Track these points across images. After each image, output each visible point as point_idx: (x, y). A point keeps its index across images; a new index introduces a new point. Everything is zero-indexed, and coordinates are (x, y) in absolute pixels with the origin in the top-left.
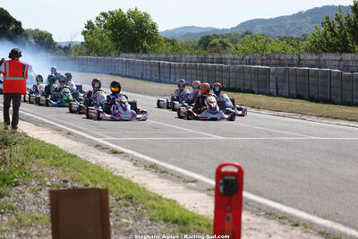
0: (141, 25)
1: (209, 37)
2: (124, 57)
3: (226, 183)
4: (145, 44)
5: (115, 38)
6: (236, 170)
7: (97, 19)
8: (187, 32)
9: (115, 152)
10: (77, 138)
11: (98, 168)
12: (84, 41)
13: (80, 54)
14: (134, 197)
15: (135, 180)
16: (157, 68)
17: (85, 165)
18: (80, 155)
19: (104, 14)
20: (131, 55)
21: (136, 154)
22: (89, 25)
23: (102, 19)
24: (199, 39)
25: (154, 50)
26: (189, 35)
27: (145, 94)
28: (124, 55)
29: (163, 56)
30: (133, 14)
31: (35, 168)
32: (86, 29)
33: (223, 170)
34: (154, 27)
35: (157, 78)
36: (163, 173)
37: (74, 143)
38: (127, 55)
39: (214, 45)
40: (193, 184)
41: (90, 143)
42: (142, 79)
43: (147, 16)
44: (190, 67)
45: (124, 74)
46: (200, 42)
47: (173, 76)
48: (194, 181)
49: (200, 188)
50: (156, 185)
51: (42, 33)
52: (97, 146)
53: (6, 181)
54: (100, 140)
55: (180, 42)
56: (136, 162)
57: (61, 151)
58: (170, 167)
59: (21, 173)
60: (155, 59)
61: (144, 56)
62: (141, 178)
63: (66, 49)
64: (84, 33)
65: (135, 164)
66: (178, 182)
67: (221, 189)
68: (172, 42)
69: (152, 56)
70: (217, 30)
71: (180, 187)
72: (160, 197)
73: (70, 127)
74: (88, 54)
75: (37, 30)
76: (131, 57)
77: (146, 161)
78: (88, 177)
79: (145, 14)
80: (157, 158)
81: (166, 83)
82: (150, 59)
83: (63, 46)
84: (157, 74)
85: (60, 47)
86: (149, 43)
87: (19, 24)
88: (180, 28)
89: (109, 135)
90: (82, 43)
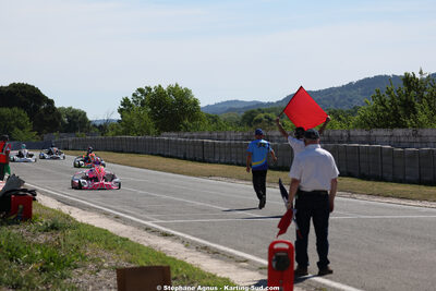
0: (182, 102)
1: (253, 112)
2: (165, 136)
3: (278, 258)
4: (186, 122)
5: (154, 116)
6: (287, 247)
7: (134, 95)
8: (230, 107)
9: (165, 235)
10: (126, 222)
11: (150, 250)
12: (120, 119)
13: (117, 134)
14: (193, 276)
15: (188, 261)
16: (201, 147)
17: (137, 248)
18: (131, 239)
19: (140, 90)
20: (173, 134)
21: (187, 236)
22: (126, 102)
23: (139, 95)
24: (243, 114)
25: (197, 128)
26: (231, 110)
27: (190, 174)
28: (165, 133)
29: (206, 134)
30: (174, 90)
31: (89, 252)
32: (122, 107)
33: (276, 246)
34: (195, 103)
35: (201, 158)
36: (215, 254)
37: (124, 227)
38: (168, 134)
39: (260, 121)
40: (245, 264)
41: (140, 226)
42: (185, 159)
43: (188, 92)
44: (236, 146)
45: (165, 154)
46: (244, 117)
47: (217, 156)
48: (246, 261)
49: (253, 267)
50: (209, 265)
51: (75, 111)
52: (147, 229)
53: (63, 264)
54: (149, 224)
55: (222, 117)
56: (187, 244)
57: (112, 235)
58: (222, 248)
59: (77, 257)
60: (199, 137)
61: (186, 134)
62: (195, 259)
63: (103, 128)
64: (120, 111)
65: (186, 246)
66: (230, 262)
67: (274, 265)
68: (214, 119)
69: (194, 134)
70: (262, 104)
71: (233, 267)
72: (214, 276)
73: (117, 211)
74: (125, 133)
75: (70, 108)
76: (172, 136)
77: (197, 243)
78: (143, 259)
79: (187, 90)
80: (206, 239)
81: (210, 162)
82: (193, 137)
83: (98, 124)
84: (201, 153)
85: (94, 126)
86: (191, 121)
87: (51, 102)
88: (223, 103)
89: (157, 218)
90: (119, 121)
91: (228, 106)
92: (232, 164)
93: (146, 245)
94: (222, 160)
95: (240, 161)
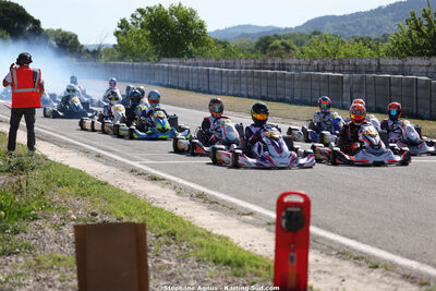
0: (186, 24)
1: (268, 38)
2: (166, 63)
3: (290, 215)
4: (191, 47)
5: (154, 39)
6: (301, 200)
7: (132, 16)
8: (243, 32)
9: (154, 179)
10: (108, 161)
11: (133, 198)
12: (116, 43)
13: (111, 59)
14: (177, 233)
15: (178, 213)
16: (205, 76)
17: (118, 194)
18: (111, 182)
19: (141, 11)
20: (174, 60)
21: (181, 181)
22: (123, 25)
23: (139, 16)
24: (256, 40)
25: (202, 54)
26: (244, 35)
27: (191, 107)
28: (165, 60)
29: (213, 61)
30: (176, 11)
31: (57, 198)
32: (119, 29)
33: (286, 200)
34: (201, 26)
35: (206, 88)
36: (213, 203)
37: (105, 168)
38: (169, 60)
39: (275, 48)
40: (250, 218)
41: (124, 167)
42: (187, 89)
43: (193, 13)
44: (246, 75)
45: (165, 83)
46: (258, 45)
47: (225, 86)
48: (251, 214)
49: (257, 222)
50: (204, 218)
51: (65, 34)
52: (133, 171)
53: (22, 214)
54: (136, 165)
55: (233, 44)
56: (179, 190)
57: (88, 177)
58: (222, 196)
59: (39, 204)
60: (204, 65)
61: (190, 61)
62: (186, 210)
63: (95, 53)
64: (117, 34)
65: (178, 193)
66: (231, 215)
67: (283, 222)
68: (224, 44)
69: (199, 61)
70: (279, 29)
71: (233, 221)
72: (209, 233)
73: (99, 148)
74: (121, 59)
75: (60, 30)
76: (173, 63)
77: (192, 189)
78: (122, 209)
79: (191, 9)
80: (204, 185)
82: (197, 65)
83: (91, 49)
84: (206, 83)
85: (87, 51)
86: (196, 46)
87: (37, 23)
88: (234, 28)
89: (147, 158)
90: (115, 46)
91: (240, 32)
92: (242, 96)
93: (129, 191)
94: (230, 92)
95: (251, 93)
